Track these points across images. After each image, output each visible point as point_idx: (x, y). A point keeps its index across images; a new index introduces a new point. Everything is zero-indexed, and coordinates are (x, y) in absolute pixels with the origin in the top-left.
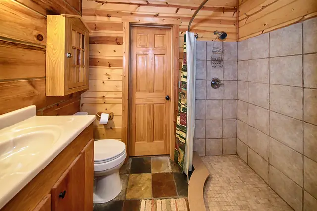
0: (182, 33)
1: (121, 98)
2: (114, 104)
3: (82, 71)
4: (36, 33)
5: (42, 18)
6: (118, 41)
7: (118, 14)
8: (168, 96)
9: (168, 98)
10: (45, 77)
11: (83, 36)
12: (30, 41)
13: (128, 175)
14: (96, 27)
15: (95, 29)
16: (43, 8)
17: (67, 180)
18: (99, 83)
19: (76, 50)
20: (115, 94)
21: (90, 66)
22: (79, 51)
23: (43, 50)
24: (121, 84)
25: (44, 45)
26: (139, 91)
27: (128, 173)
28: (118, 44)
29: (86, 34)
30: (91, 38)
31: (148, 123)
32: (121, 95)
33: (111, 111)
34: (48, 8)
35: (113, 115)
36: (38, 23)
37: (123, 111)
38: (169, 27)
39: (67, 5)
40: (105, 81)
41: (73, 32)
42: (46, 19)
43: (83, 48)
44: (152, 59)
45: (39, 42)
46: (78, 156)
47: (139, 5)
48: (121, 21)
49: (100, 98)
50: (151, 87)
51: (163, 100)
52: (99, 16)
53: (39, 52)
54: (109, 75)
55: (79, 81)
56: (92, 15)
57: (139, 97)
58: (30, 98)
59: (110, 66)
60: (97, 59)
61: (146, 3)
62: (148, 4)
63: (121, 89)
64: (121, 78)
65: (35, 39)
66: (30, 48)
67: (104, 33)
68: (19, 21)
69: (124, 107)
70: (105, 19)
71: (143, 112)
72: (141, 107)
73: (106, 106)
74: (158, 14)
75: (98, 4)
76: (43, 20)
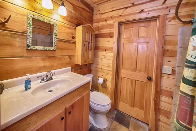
0: (169, 22)
1: (112, 71)
2: (107, 74)
3: (91, 53)
4: (72, 36)
5: (74, 29)
6: (111, 35)
7: (112, 18)
8: (150, 77)
9: (150, 79)
10: (75, 55)
11: (92, 34)
12: (70, 40)
13: (112, 120)
14: (99, 29)
15: (99, 30)
16: (75, 24)
17: (73, 106)
18: (100, 60)
19: (88, 42)
20: (108, 68)
21: (96, 50)
22: (89, 42)
23: (74, 43)
24: (111, 62)
25: (75, 41)
26: (124, 68)
27: (113, 119)
28: (111, 37)
29: (93, 34)
30: (96, 35)
31: (130, 92)
32: (111, 69)
33: (105, 77)
34: (77, 23)
35: (106, 80)
36: (73, 31)
37: (112, 79)
38: (154, 19)
39: (85, 20)
40: (103, 59)
41: (87, 33)
42: (76, 29)
43: (91, 41)
44: (136, 46)
45: (73, 39)
46: (80, 97)
47: (126, 8)
48: (113, 22)
49: (100, 69)
50: (134, 67)
51: (145, 80)
52: (101, 22)
53: (73, 44)
54: (105, 56)
55: (89, 58)
56: (97, 22)
57: (124, 73)
58: (70, 64)
59: (106, 51)
60: (99, 46)
61: (132, 5)
62: (134, 5)
63: (111, 65)
64: (112, 58)
65: (72, 38)
66: (70, 43)
67: (103, 31)
68: (66, 32)
69: (113, 76)
70: (104, 23)
71: (127, 84)
72: (125, 79)
73: (103, 74)
74: (143, 10)
75: (101, 15)
76: (75, 29)
